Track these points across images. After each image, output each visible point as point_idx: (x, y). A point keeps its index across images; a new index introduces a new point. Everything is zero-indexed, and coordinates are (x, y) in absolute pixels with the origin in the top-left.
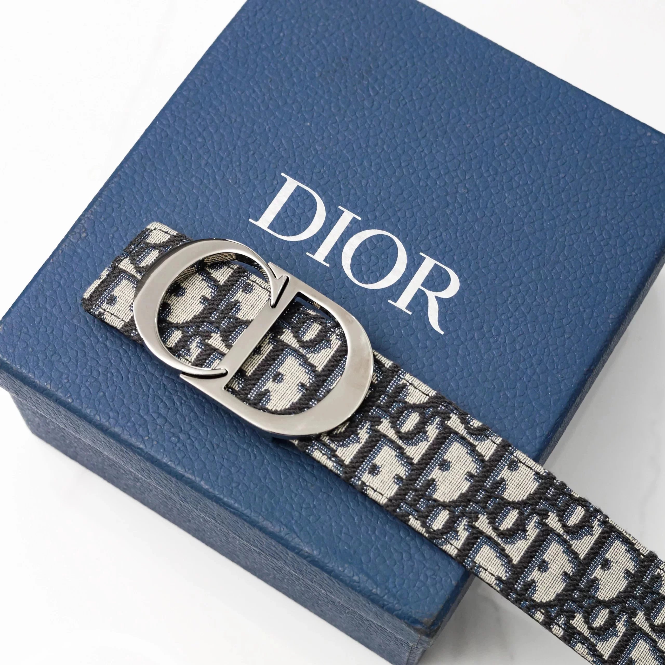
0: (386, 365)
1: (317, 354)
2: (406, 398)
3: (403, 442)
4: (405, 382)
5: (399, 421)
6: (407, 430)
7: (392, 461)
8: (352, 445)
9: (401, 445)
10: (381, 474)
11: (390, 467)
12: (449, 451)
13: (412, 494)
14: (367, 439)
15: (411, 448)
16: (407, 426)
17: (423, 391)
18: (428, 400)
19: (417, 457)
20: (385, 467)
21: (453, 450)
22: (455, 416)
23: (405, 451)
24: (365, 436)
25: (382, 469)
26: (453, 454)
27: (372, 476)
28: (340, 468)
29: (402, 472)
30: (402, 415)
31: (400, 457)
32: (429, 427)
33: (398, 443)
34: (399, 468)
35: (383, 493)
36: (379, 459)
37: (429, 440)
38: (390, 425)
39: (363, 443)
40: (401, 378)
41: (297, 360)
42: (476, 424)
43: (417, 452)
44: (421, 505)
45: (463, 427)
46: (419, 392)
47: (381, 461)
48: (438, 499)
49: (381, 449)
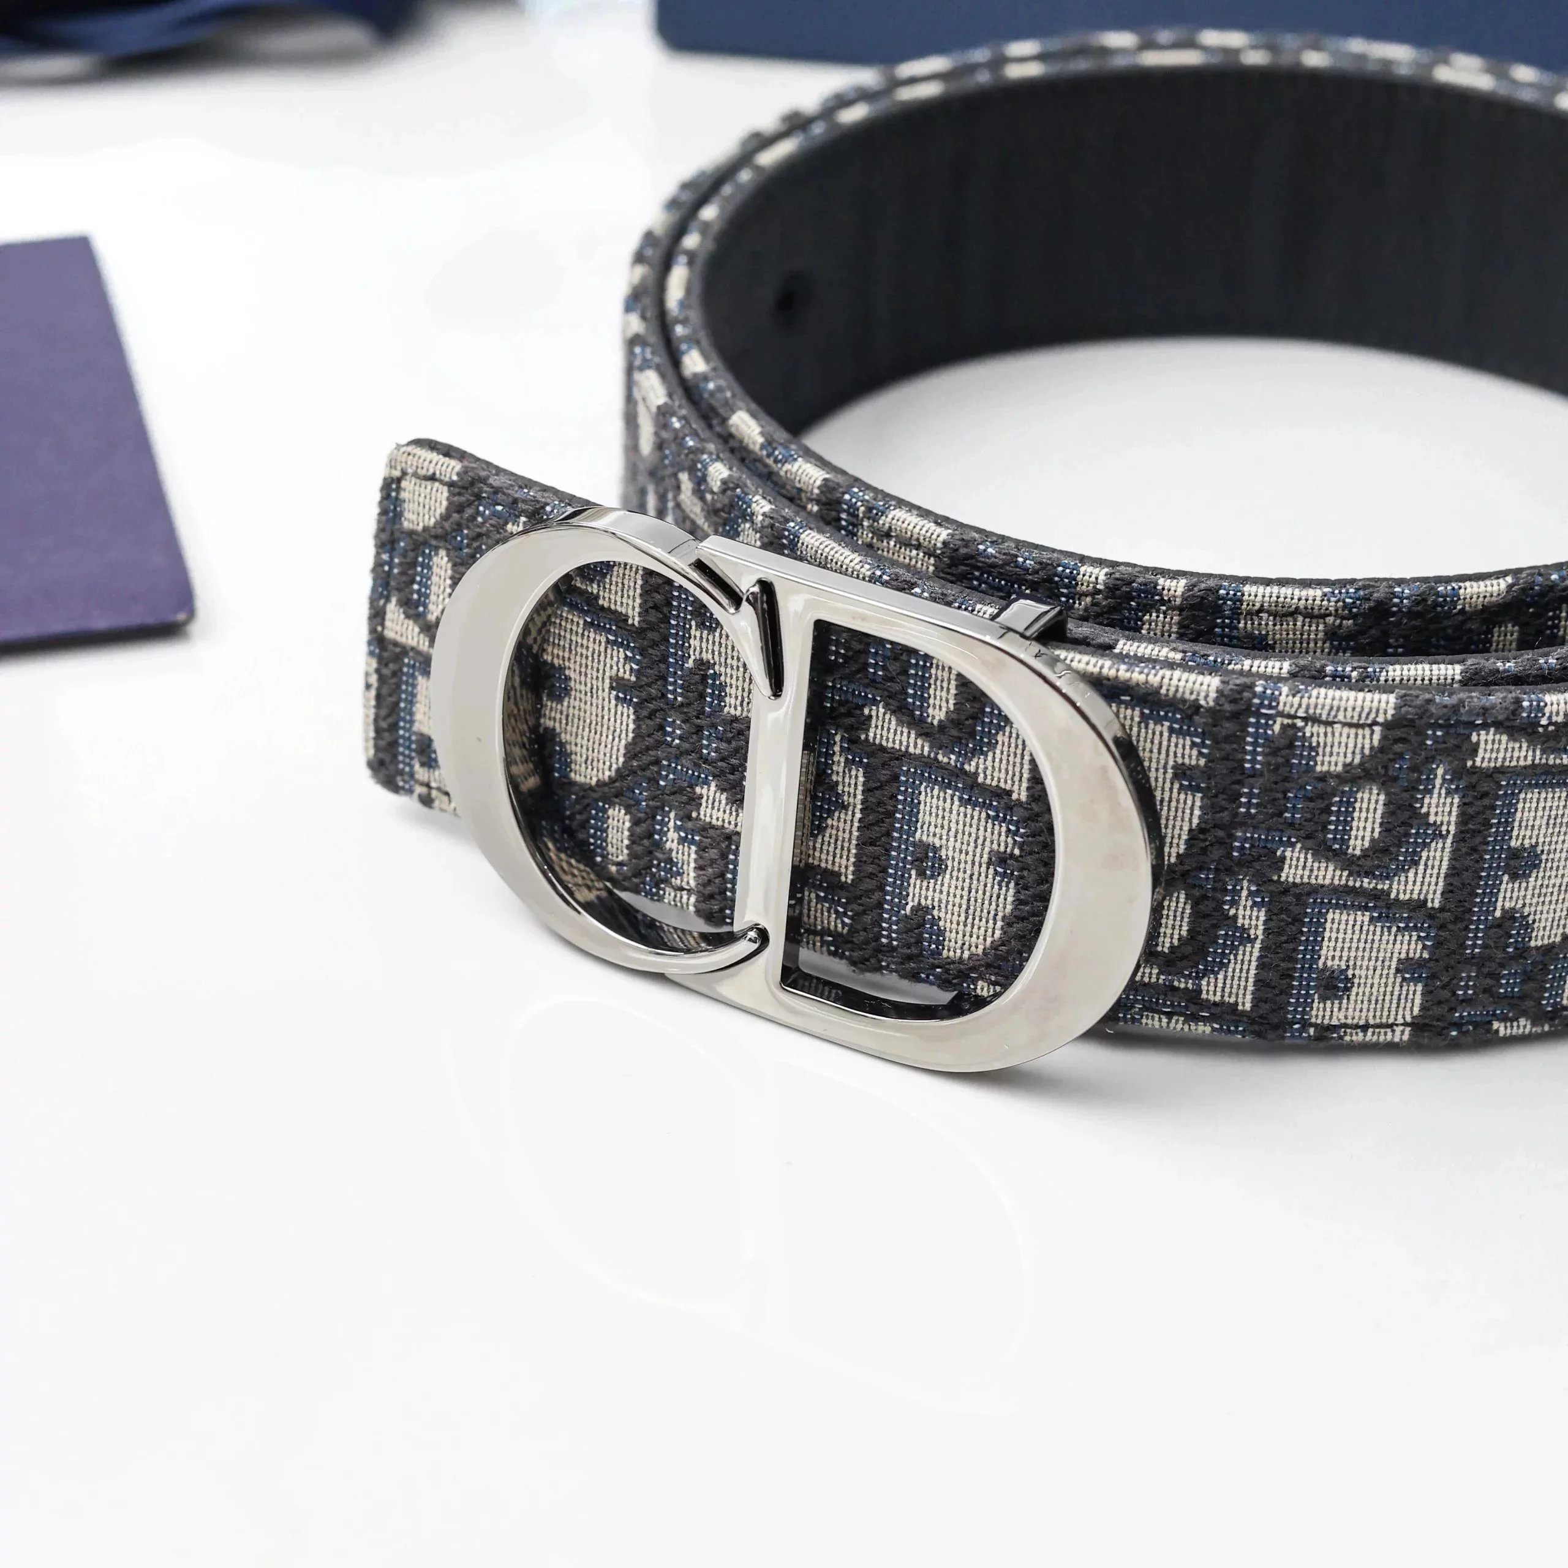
0: (1202, 702)
1: (990, 754)
2: (1316, 764)
3: (1374, 877)
4: (1286, 721)
5: (1330, 831)
6: (1367, 844)
7: (1370, 937)
8: (1236, 955)
9: (1372, 886)
10: (1359, 984)
11: (1374, 954)
12: (1516, 824)
13: (1469, 978)
14: (1265, 922)
15: (1403, 879)
16: (1361, 833)
17: (1355, 721)
18: (1384, 738)
19: (1435, 892)
20: (1359, 963)
21: (1526, 814)
22: (1487, 734)
23: (1393, 896)
24: (1258, 918)
25: (1354, 969)
26: (1530, 823)
27: (1336, 1002)
28: (1237, 1027)
29: (1413, 946)
30: (1331, 813)
31: (1387, 917)
32: (1426, 801)
33: (1361, 886)
34: (1398, 942)
35: (1391, 1021)
36: (1331, 953)
37: (1444, 833)
38: (1309, 856)
39: (1261, 937)
40: (1268, 717)
41: (949, 792)
42: (1558, 714)
43: (1427, 880)
44: (1508, 983)
45: (1525, 745)
46: (1346, 730)
47: (1338, 954)
48: (1546, 942)
49: (1320, 925)
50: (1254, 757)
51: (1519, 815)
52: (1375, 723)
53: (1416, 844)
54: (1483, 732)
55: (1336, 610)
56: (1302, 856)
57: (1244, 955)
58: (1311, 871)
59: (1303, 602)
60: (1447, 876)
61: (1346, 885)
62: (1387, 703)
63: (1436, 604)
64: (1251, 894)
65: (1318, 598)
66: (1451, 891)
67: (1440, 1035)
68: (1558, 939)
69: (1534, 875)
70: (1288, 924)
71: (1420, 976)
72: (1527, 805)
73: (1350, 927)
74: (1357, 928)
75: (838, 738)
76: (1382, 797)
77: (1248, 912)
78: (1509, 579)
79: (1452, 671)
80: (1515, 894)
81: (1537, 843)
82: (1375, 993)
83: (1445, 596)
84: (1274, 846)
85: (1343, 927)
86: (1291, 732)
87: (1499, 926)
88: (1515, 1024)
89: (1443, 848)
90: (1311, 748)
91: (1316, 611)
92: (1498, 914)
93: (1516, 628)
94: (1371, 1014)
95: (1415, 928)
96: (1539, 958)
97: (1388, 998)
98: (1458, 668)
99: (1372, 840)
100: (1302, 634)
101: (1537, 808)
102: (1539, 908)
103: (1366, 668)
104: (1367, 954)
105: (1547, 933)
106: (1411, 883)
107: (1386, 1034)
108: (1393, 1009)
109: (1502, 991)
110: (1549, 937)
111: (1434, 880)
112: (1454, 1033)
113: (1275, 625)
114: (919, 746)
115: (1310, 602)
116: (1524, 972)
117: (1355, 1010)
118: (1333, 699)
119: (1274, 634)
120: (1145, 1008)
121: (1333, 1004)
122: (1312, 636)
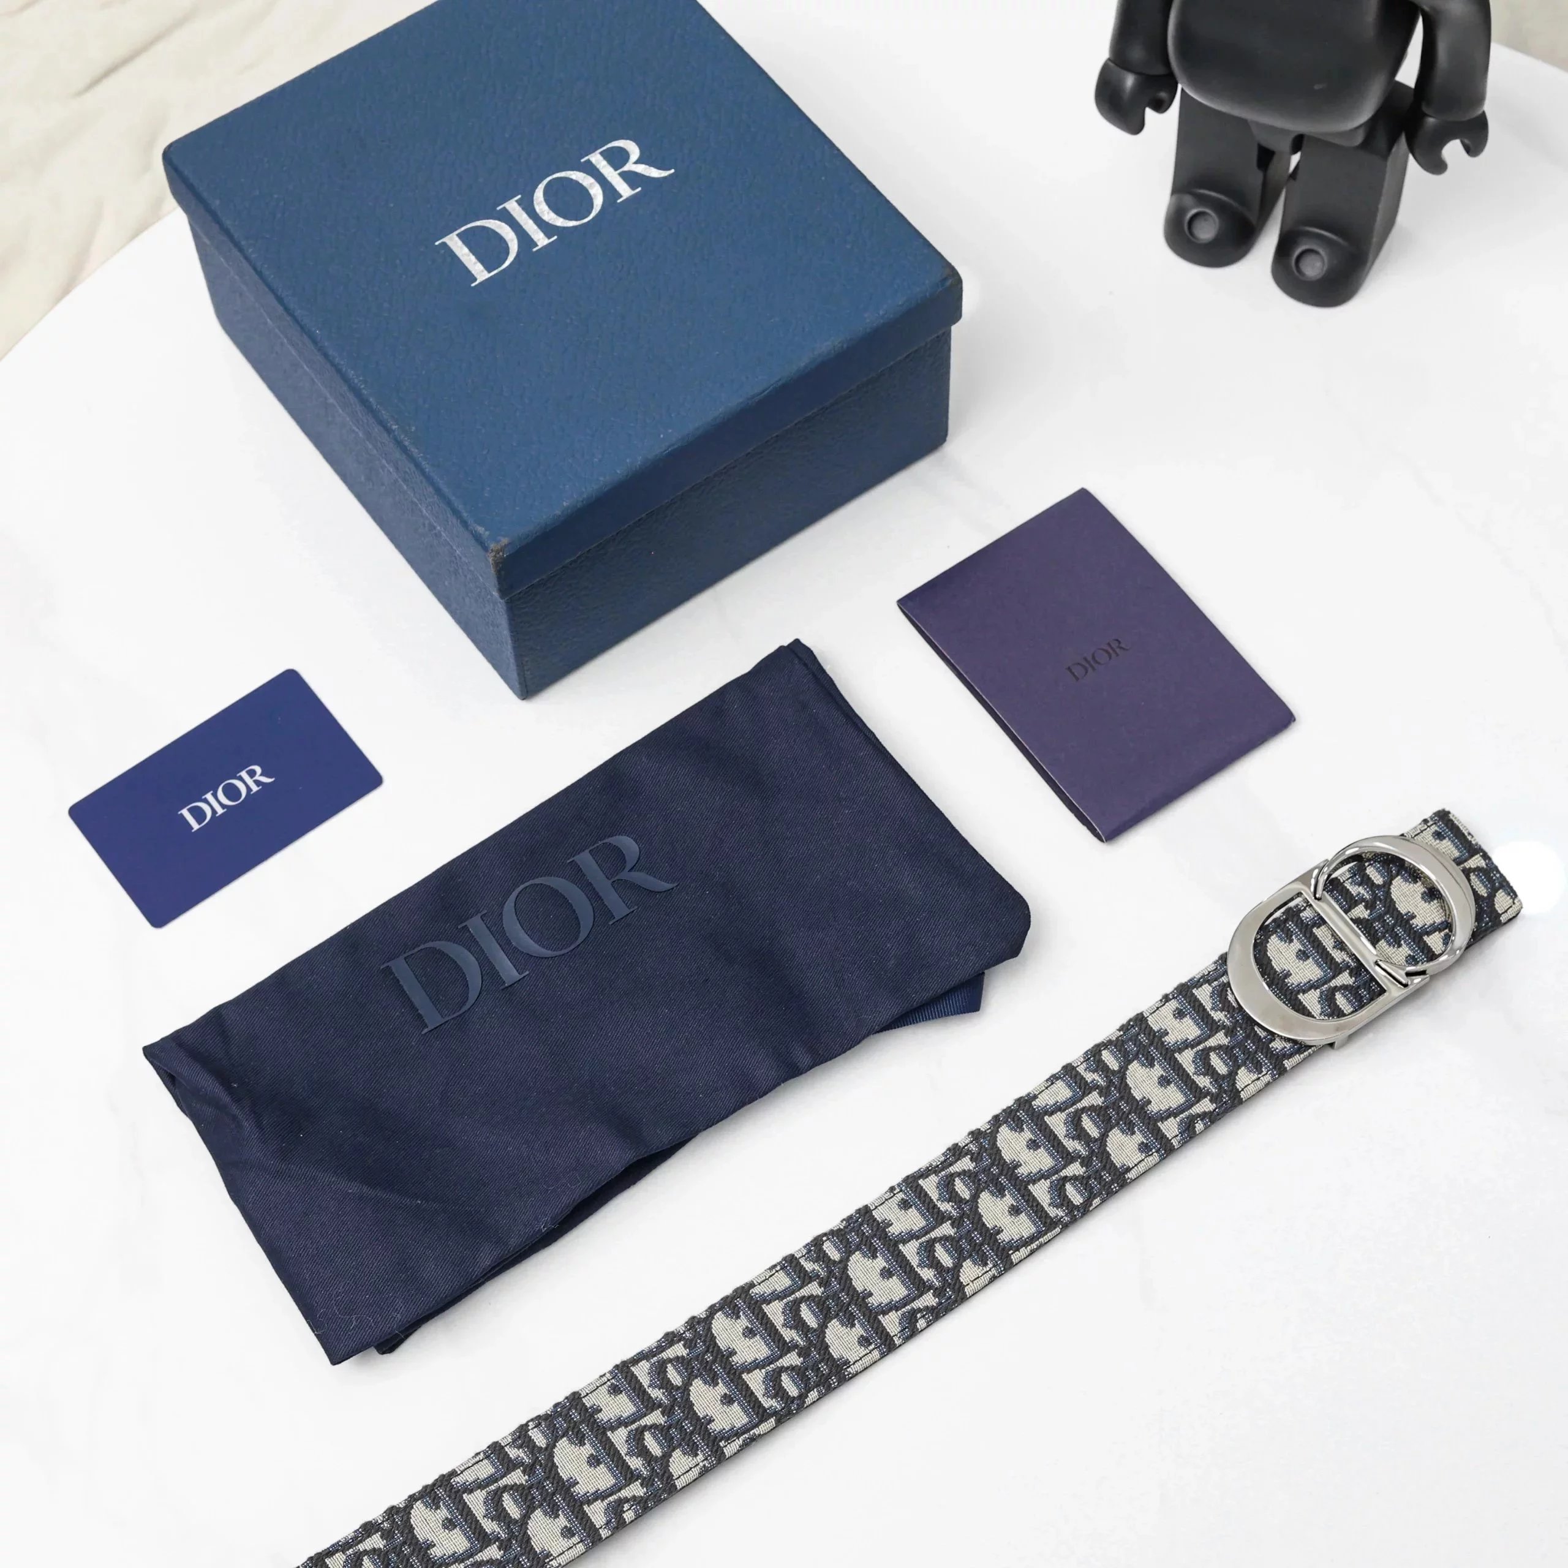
1: (1317, 999)
3: (1200, 1050)
4: (1263, 1073)
8: (1211, 1002)
12: (1178, 1090)
13: (1144, 1041)
21: (1178, 1095)
26: (1174, 1093)
28: (1192, 984)
35: (1153, 1015)
40: (1268, 1070)
41: (1316, 979)
42: (1198, 1126)
49: (1199, 1027)
50: (1260, 1058)
51: (1180, 1093)
53: (1199, 1067)
54: (1214, 1108)
56: (1223, 1042)
57: (1210, 1004)
58: (1217, 1040)
60: (1183, 1065)
61: (1205, 1043)
62: (1245, 1098)
64: (1224, 1021)
66: (1176, 1062)
67: (1138, 1023)
68: (1130, 1068)
69: (1157, 1080)
70: (1207, 1022)
71: (1159, 1033)
72: (1180, 1097)
75: (1352, 964)
76: (1221, 1073)
77: (1220, 1016)
80: (1157, 1072)
81: (1166, 1089)
82: (1165, 1020)
85: (1194, 1031)
86: (1259, 1071)
87: (1152, 1061)
88: (1117, 1037)
89: (1191, 1071)
90: (1251, 1071)
92: (1156, 1064)
94: (1161, 1013)
96: (1130, 1059)
97: (1161, 1021)
99: (1211, 1059)
101: (1177, 1098)
102: (1145, 1073)
104: (1179, 1028)
105: (1136, 1067)
107: (1152, 1011)
108: (1157, 1020)
109: (1131, 1043)
110: (1132, 1067)
111: (1184, 1061)
112: (1134, 1025)
114: (1334, 983)
117: (1167, 1012)
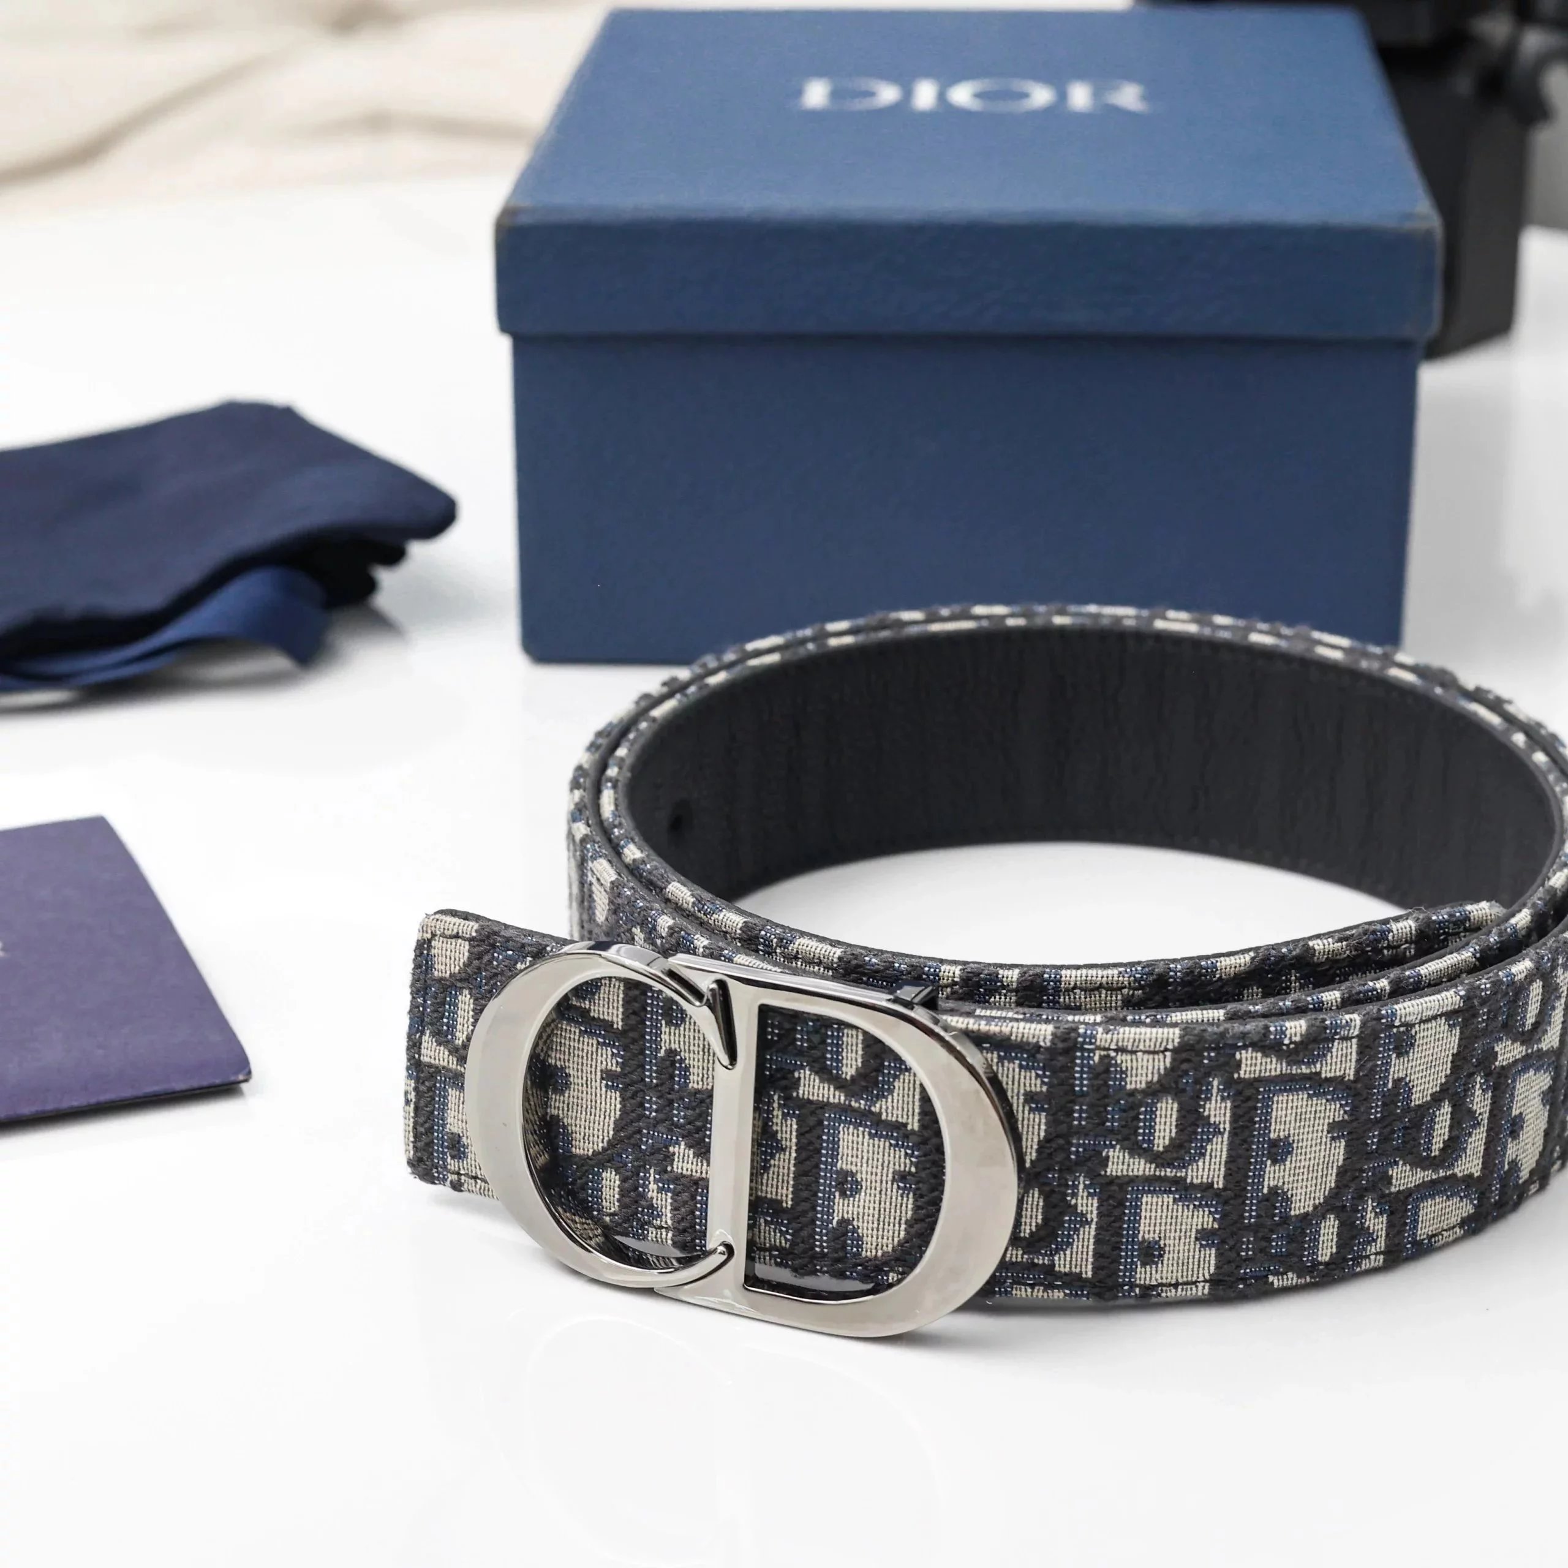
0: (1042, 1044)
1: (890, 1097)
2: (1126, 1083)
3: (1174, 1167)
4: (1103, 1053)
5: (1139, 1134)
6: (1167, 1142)
7: (1175, 1214)
8: (1078, 1235)
9: (1173, 1174)
10: (1169, 1252)
11: (1178, 1227)
12: (1273, 1120)
13: (1249, 1242)
14: (1098, 1208)
15: (1195, 1167)
16: (1162, 1134)
17: (1152, 1049)
18: (1173, 1060)
19: (1218, 1176)
20: (1168, 1235)
21: (1279, 1113)
22: (1247, 1053)
23: (1189, 1181)
24: (1092, 1205)
25: (1165, 1239)
26: (1283, 1119)
27: (1154, 1266)
28: (1082, 1291)
29: (1206, 1219)
30: (1140, 1120)
31: (1186, 1197)
32: (1207, 1106)
33: (1165, 1175)
34: (1195, 1217)
35: (1194, 1279)
36: (1147, 1229)
37: (1222, 1130)
38: (1126, 1154)
39: (1095, 1220)
40: (1089, 1051)
41: (861, 1129)
42: (1296, 1035)
43: (1212, 1167)
44: (1278, 1245)
45: (1274, 1060)
46: (1146, 1057)
47: (1152, 1228)
48: (1302, 1211)
49: (1137, 1207)
50: (1082, 1082)
51: (1274, 1113)
52: (1166, 1050)
53: (1202, 1140)
54: (1243, 1052)
55: (1130, 984)
56: (1121, 1154)
57: (1084, 1234)
58: (1129, 1165)
59: (1105, 979)
60: (1226, 1163)
61: (1155, 1175)
62: (1174, 1034)
63: (1201, 975)
64: (1086, 1187)
65: (1116, 976)
66: (1231, 1175)
67: (1231, 1287)
68: (1311, 1209)
69: (1289, 1159)
70: (1115, 1207)
71: (1213, 1243)
72: (1280, 1105)
73: (1159, 1207)
74: (1165, 1207)
75: (776, 1097)
76: (1176, 1105)
77: (1085, 1201)
78: (1252, 954)
79: (1219, 1014)
80: (1277, 1175)
81: (1289, 1134)
82: (1181, 1258)
83: (1206, 969)
84: (1100, 1149)
85: (1154, 1207)
86: (1106, 1061)
87: (1267, 1200)
88: (1285, 1277)
89: (1222, 1142)
90: (1122, 1072)
91: (1115, 985)
92: (1265, 1191)
93: (1260, 990)
94: (1180, 1274)
95: (1207, 1205)
96: (1298, 1225)
97: (1191, 1260)
98: (1222, 1012)
99: (1171, 1139)
100: (1106, 1004)
101: (1287, 1108)
102: (1295, 1185)
103: (1155, 1016)
104: (1173, 1228)
105: (1302, 1204)
106: (1201, 1170)
107: (1191, 1289)
108: (1195, 1269)
109: (1273, 1251)
110: (1304, 1207)
111: (1217, 1166)
112: (1241, 1286)
113: (1086, 998)
114: (837, 1097)
115: (1110, 978)
116: (1288, 1235)
117: (1167, 1271)
118: (1135, 1034)
119: (1086, 1005)
120: (1014, 1282)
121: (1151, 1268)
122: (1113, 1005)
